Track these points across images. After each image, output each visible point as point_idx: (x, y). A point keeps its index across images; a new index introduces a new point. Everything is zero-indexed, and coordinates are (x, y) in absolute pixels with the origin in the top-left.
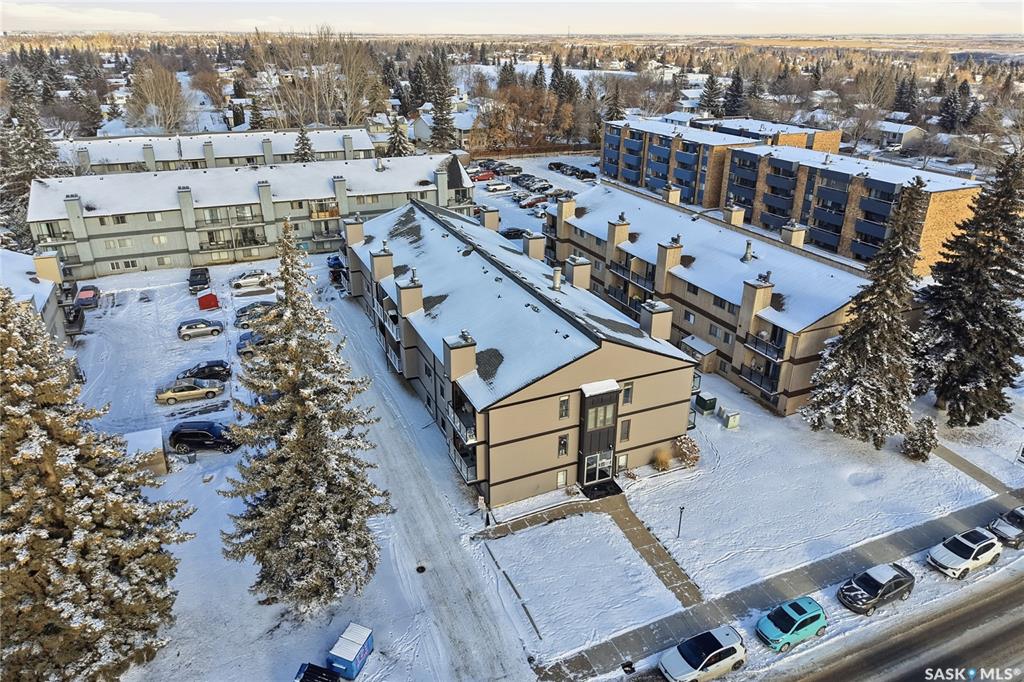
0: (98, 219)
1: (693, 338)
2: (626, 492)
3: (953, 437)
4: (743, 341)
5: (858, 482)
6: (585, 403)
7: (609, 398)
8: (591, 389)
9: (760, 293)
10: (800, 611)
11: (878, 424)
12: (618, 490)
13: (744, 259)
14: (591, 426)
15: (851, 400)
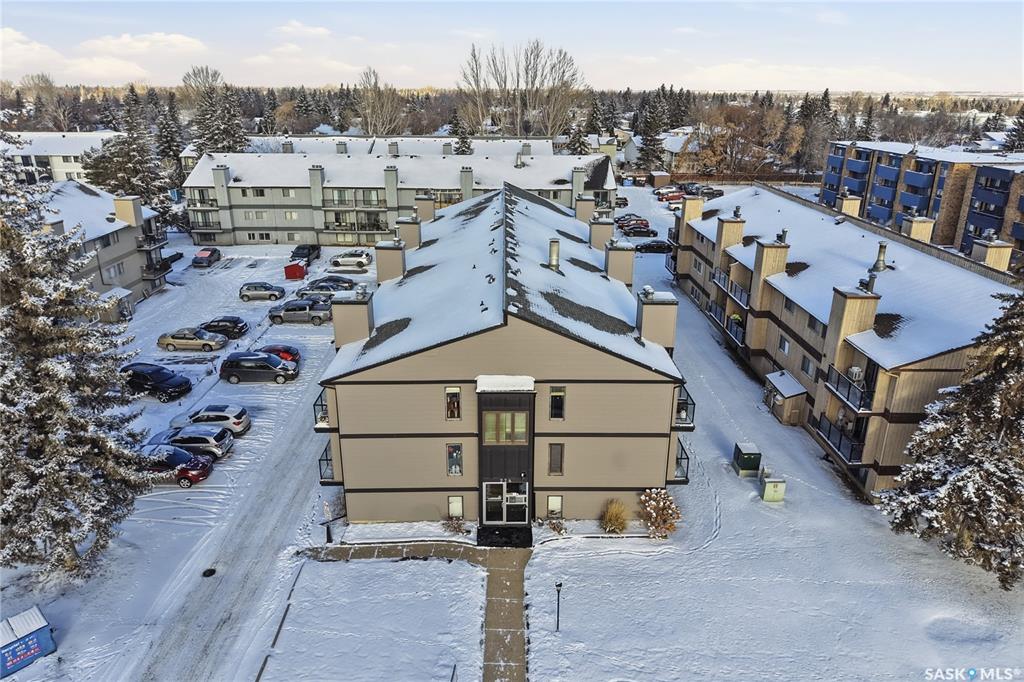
0: (240, 191)
1: (783, 374)
2: (537, 548)
4: (826, 378)
8: (489, 383)
9: (856, 307)
12: (527, 543)
13: (874, 269)
14: (490, 438)
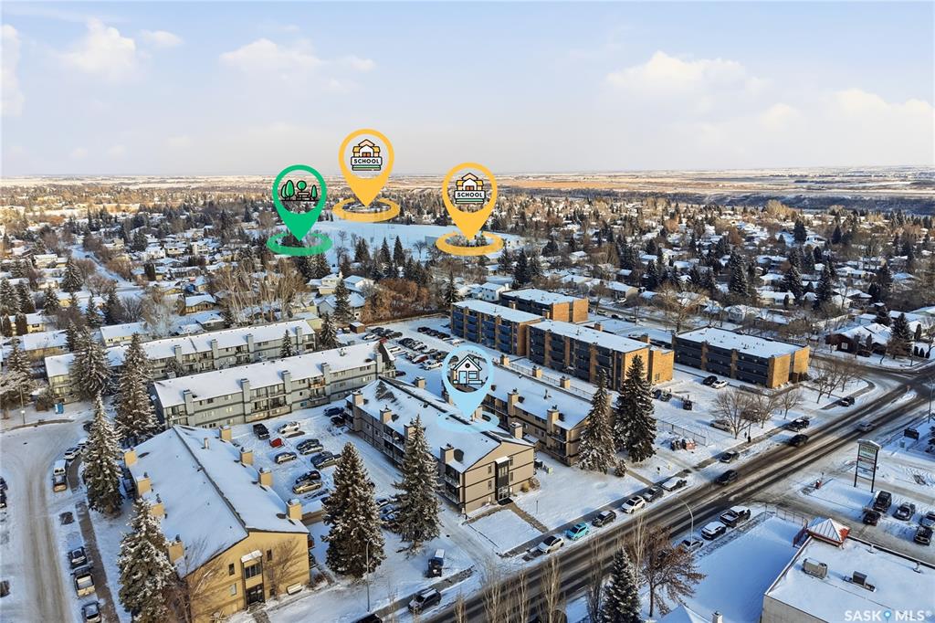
0: (199, 402)
1: (530, 436)
3: (635, 467)
4: (550, 435)
5: (599, 488)
6: (497, 466)
7: (505, 464)
8: (499, 461)
9: (554, 414)
10: (580, 526)
11: (604, 464)
12: (512, 501)
13: (545, 398)
14: (500, 476)
15: (593, 455)
